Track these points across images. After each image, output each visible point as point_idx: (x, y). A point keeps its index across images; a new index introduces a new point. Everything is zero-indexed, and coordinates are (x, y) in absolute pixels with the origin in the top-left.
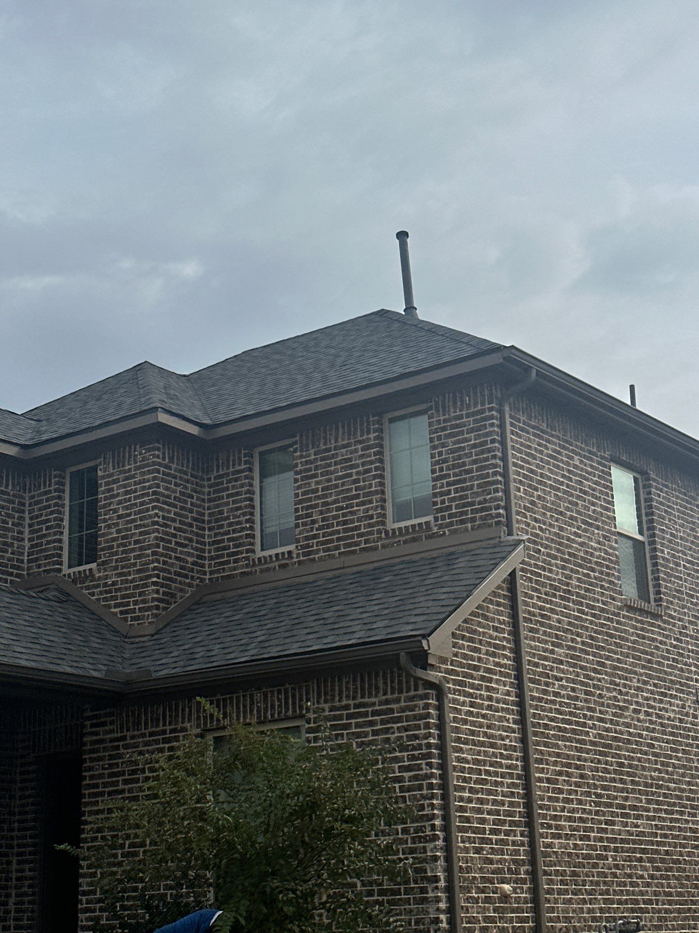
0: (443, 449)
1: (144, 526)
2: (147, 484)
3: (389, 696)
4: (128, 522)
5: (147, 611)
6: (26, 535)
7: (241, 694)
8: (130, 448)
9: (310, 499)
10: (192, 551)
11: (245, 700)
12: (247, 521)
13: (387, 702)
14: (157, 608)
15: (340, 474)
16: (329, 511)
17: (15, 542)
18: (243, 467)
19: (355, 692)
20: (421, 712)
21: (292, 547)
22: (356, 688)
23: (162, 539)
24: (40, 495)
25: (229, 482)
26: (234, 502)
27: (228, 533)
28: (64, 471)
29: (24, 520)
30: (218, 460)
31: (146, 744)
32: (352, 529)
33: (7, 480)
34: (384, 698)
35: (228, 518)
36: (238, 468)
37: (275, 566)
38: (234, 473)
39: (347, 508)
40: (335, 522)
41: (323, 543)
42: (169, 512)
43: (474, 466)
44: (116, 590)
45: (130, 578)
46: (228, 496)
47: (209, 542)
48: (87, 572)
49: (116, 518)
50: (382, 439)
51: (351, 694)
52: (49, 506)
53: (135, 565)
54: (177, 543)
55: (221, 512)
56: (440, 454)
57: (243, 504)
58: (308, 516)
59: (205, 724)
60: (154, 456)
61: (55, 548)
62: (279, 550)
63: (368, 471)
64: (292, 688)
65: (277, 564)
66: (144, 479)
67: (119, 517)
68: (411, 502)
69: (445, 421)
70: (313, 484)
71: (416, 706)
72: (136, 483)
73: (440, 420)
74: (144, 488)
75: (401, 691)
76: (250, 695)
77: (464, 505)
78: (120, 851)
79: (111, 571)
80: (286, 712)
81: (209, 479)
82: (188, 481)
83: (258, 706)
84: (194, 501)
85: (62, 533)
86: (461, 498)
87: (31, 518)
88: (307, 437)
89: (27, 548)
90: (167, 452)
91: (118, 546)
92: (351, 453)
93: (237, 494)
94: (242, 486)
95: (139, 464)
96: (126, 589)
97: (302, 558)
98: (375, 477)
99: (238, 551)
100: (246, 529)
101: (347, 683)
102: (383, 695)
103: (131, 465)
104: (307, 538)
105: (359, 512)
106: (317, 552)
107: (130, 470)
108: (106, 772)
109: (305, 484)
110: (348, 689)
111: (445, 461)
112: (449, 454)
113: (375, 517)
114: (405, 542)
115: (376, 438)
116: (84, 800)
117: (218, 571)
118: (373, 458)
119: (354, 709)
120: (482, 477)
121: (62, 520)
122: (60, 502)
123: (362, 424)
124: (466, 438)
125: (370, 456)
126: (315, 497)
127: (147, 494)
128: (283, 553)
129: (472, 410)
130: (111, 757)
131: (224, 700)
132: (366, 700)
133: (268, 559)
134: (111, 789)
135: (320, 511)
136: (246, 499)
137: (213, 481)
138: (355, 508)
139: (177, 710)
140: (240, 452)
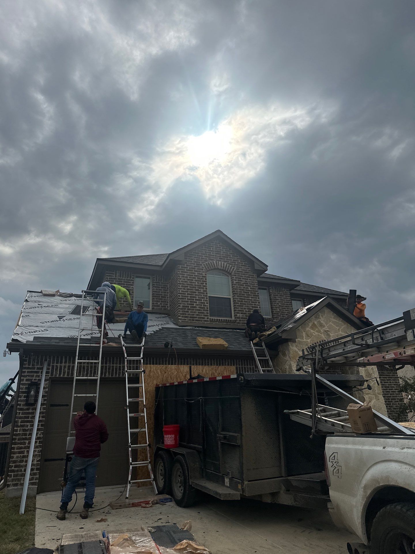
2: (288, 299)
8: (281, 287)
60: (289, 292)
72: (284, 298)
95: (284, 293)
107: (281, 294)
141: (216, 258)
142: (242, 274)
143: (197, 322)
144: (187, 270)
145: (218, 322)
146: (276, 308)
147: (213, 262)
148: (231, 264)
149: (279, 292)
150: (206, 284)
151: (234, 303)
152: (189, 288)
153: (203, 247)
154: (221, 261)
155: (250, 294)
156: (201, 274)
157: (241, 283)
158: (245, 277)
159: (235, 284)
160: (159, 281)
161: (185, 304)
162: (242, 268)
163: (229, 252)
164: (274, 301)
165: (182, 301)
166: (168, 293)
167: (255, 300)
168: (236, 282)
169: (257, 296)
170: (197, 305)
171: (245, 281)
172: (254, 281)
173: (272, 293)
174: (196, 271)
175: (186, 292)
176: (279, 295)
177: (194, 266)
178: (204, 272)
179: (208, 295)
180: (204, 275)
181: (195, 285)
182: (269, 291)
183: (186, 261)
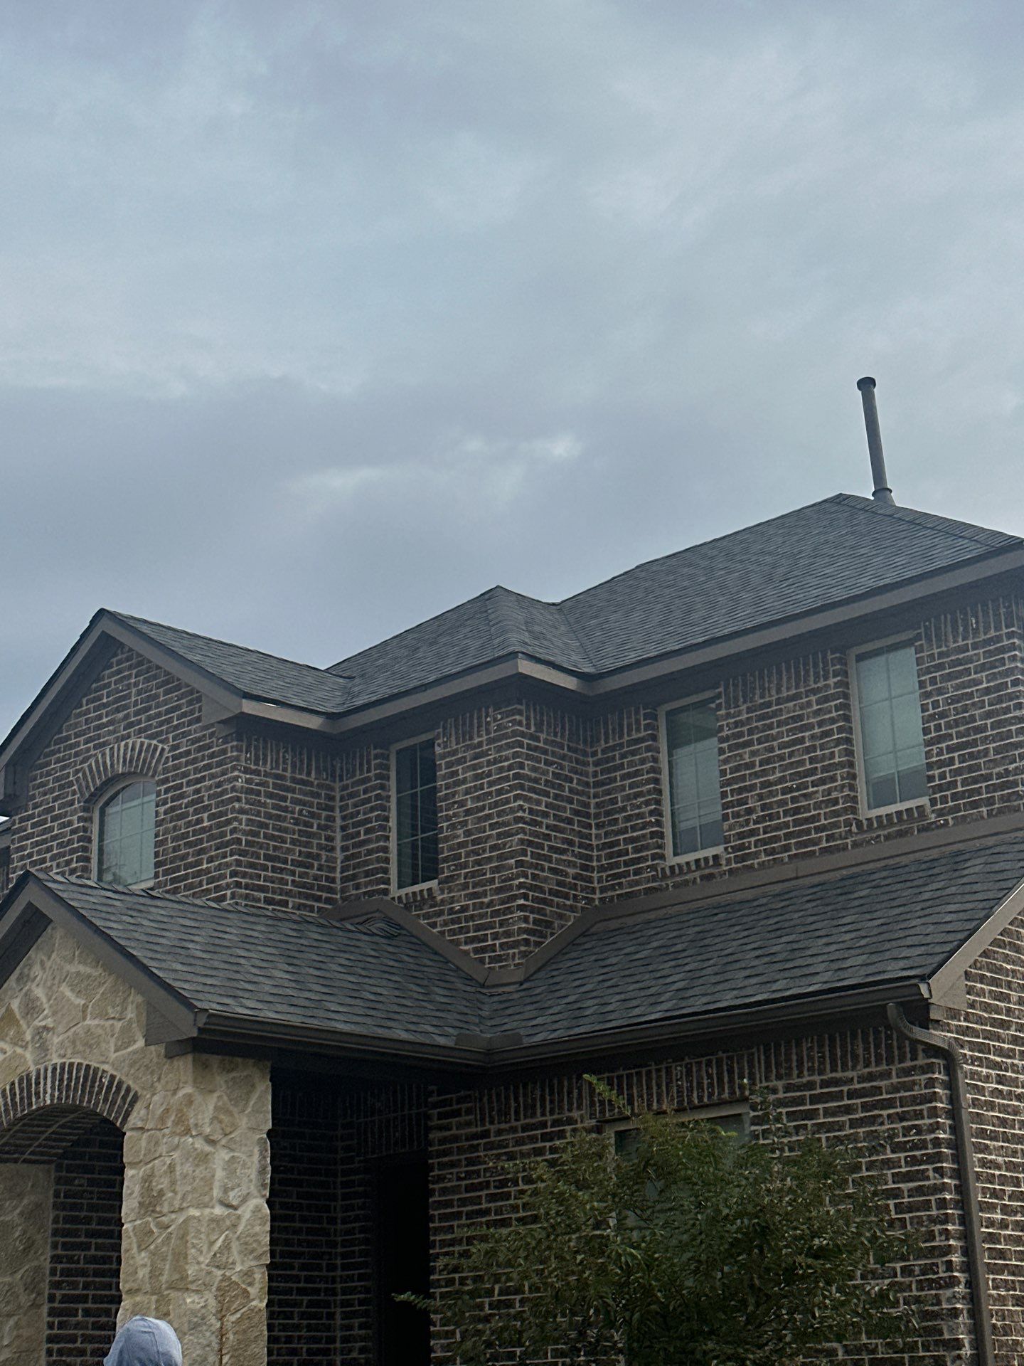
0: (940, 698)
1: (504, 824)
2: (506, 764)
3: (873, 1069)
4: (480, 819)
5: (513, 948)
6: (338, 843)
7: (653, 1067)
8: (480, 710)
9: (743, 778)
10: (573, 859)
11: (659, 1077)
12: (651, 813)
13: (871, 1077)
14: (527, 942)
15: (786, 739)
16: (771, 794)
17: (323, 853)
18: (643, 734)
19: (822, 1063)
20: (923, 1092)
21: (718, 850)
22: (823, 1057)
23: (530, 843)
24: (354, 784)
25: (623, 756)
26: (631, 786)
27: (624, 831)
28: (387, 750)
29: (334, 821)
30: (606, 724)
31: (519, 1142)
32: (807, 820)
33: (309, 765)
34: (867, 1070)
35: (624, 809)
36: (635, 736)
37: (695, 879)
38: (630, 743)
39: (798, 789)
40: (781, 810)
41: (764, 842)
42: (538, 803)
43: (989, 722)
44: (467, 919)
45: (486, 900)
46: (623, 778)
47: (598, 845)
48: (425, 893)
49: (463, 814)
50: (847, 685)
51: (816, 1065)
52: (368, 800)
53: (492, 881)
54: (551, 848)
55: (614, 802)
56: (936, 704)
57: (645, 788)
58: (742, 802)
59: (602, 1112)
60: (514, 722)
61: (378, 860)
62: (701, 854)
63: (827, 734)
64: (728, 1058)
65: (697, 874)
66: (501, 756)
67: (468, 812)
68: (893, 780)
69: (941, 655)
70: (747, 756)
71: (914, 1083)
72: (489, 763)
73: (933, 654)
74: (501, 770)
75: (890, 1061)
76: (667, 1068)
77: (975, 781)
78: (487, 1300)
79: (459, 891)
80: (719, 1094)
81: (594, 754)
82: (563, 757)
83: (678, 1086)
84: (574, 785)
85: (387, 838)
86: (971, 769)
87: (344, 818)
88: (736, 686)
89: (339, 861)
90: (532, 716)
91: (467, 855)
92: (801, 709)
93: (637, 773)
94: (643, 761)
95: (492, 735)
96: (482, 916)
97: (734, 865)
98: (838, 742)
99: (639, 858)
100: (650, 824)
101: (811, 1049)
102: (865, 1067)
103: (481, 736)
104: (741, 836)
105: (817, 795)
106: (756, 855)
107: (480, 744)
108: (464, 1183)
109: (736, 755)
110: (811, 1058)
111: (943, 715)
112: (949, 704)
113: (841, 801)
114: (887, 838)
115: (837, 685)
116: (431, 1225)
117: (613, 888)
118: (834, 714)
119: (821, 1088)
120: (1001, 737)
121: (387, 819)
122: (384, 794)
123: (816, 665)
124: (974, 679)
125: (830, 712)
126: (750, 774)
127: (507, 779)
128: (706, 859)
129: (983, 637)
130: (471, 1162)
131: (629, 1076)
132: (839, 1075)
133: (685, 868)
134: (469, 1208)
135: (758, 794)
136: (648, 782)
137: (600, 756)
138: (811, 790)
139: (560, 1093)
140: (637, 712)
142: (187, 764)
146: (454, 827)
147: (103, 755)
148: (157, 735)
149: (472, 737)
150: (78, 859)
153: (80, 704)
155: (204, 845)
156: (69, 824)
162: (190, 733)
163: (154, 683)
164: (446, 797)
167: (219, 867)
169: (227, 844)
171: (195, 791)
172: (223, 778)
173: (443, 756)
174: (56, 818)
177: (53, 800)
178: (75, 812)
180: (76, 826)
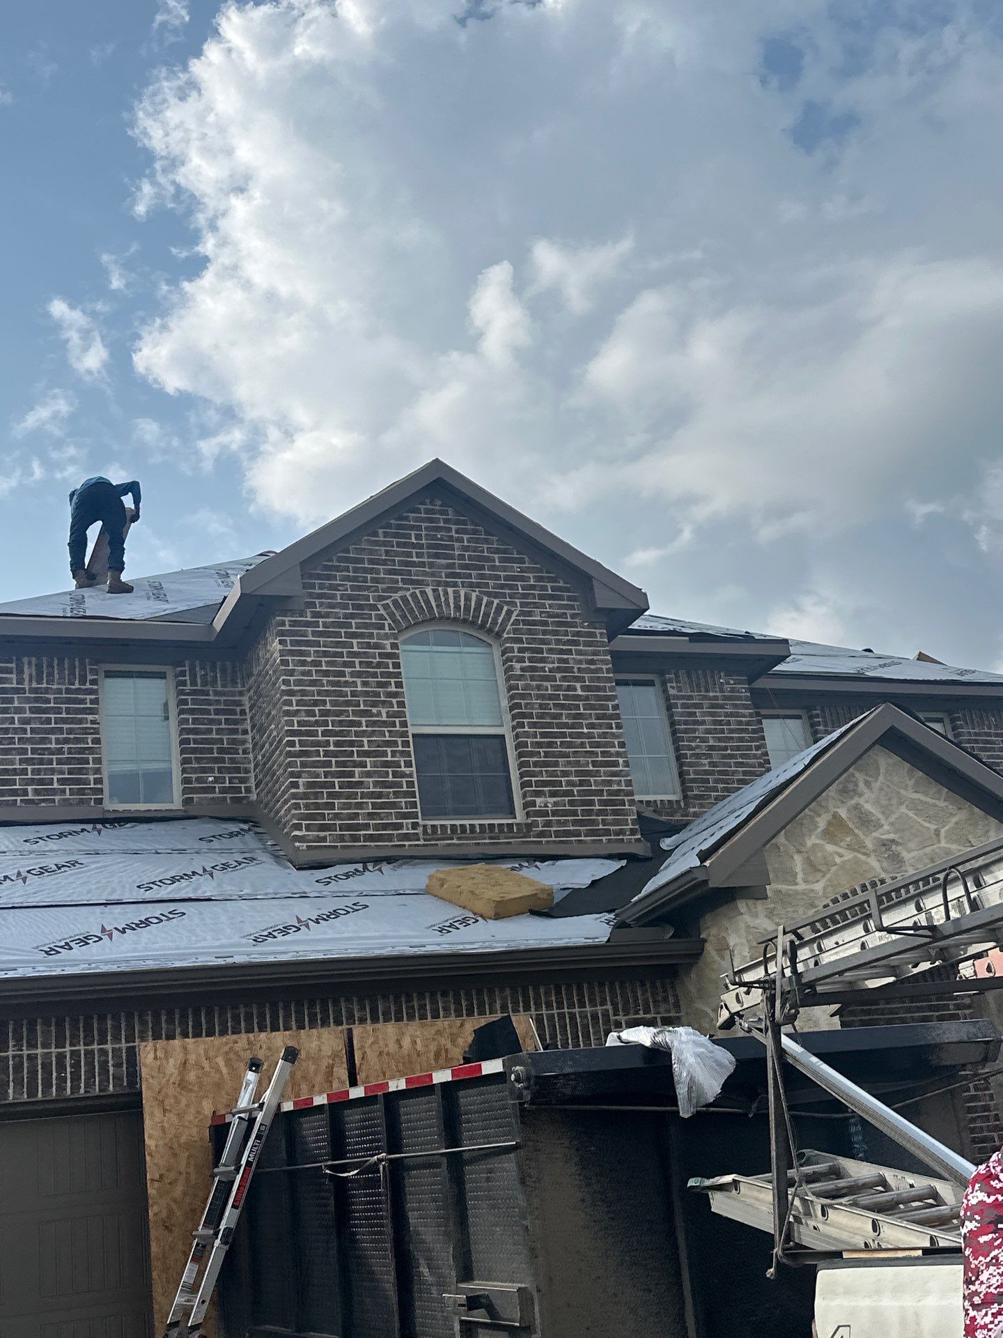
1: (749, 765)
2: (743, 719)
8: (712, 672)
49: (707, 748)
60: (746, 689)
66: (737, 712)
67: (710, 748)
95: (727, 694)
103: (716, 692)
107: (715, 698)
127: (746, 731)
141: (433, 575)
142: (545, 633)
143: (373, 844)
144: (314, 633)
145: (459, 839)
146: (698, 756)
147: (423, 593)
148: (496, 595)
149: (707, 691)
150: (399, 685)
151: (520, 755)
152: (328, 707)
153: (376, 534)
154: (455, 585)
155: (582, 711)
156: (377, 646)
157: (543, 669)
158: (558, 642)
159: (520, 677)
160: (204, 683)
161: (318, 776)
162: (544, 606)
163: (485, 546)
164: (686, 731)
165: (303, 765)
166: (245, 732)
167: (604, 735)
168: (522, 669)
169: (611, 717)
170: (368, 774)
171: (560, 661)
172: (595, 658)
173: (678, 698)
174: (354, 635)
175: (317, 723)
176: (706, 702)
177: (346, 616)
178: (387, 637)
179: (412, 730)
180: (389, 651)
181: (354, 694)
182: (665, 691)
183: (311, 595)
